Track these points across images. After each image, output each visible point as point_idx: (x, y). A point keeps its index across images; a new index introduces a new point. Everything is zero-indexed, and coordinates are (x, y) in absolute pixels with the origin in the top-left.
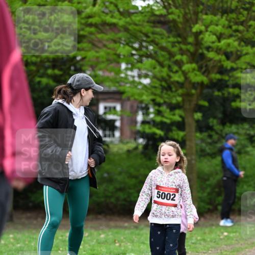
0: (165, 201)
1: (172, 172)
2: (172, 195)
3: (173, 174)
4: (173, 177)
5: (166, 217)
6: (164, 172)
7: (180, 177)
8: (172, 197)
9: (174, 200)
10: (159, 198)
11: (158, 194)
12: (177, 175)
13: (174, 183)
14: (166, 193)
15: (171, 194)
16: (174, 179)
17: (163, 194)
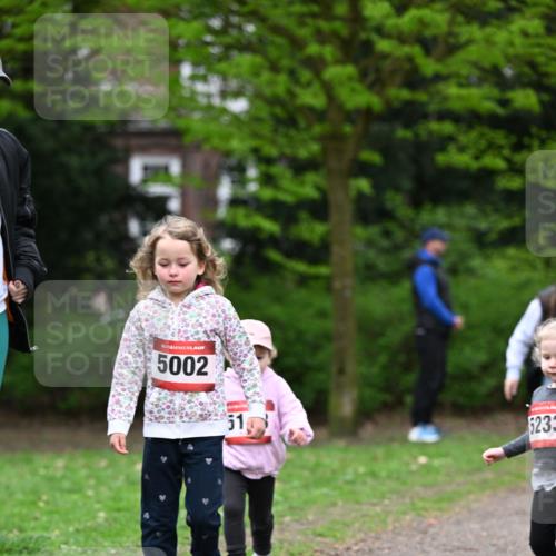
0: (181, 378)
1: (189, 298)
2: (199, 361)
3: (194, 301)
4: (194, 311)
5: (185, 419)
6: (168, 301)
7: (212, 307)
8: (198, 366)
9: (206, 374)
10: (164, 371)
11: (160, 362)
12: (203, 303)
13: (201, 325)
14: (183, 357)
15: (196, 357)
16: (199, 315)
17: (175, 361)
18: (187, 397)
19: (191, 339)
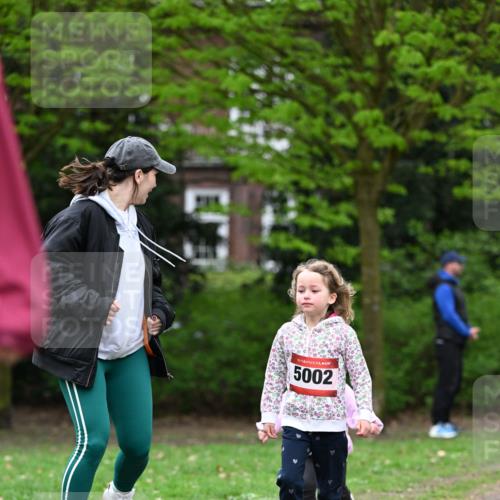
0: (311, 386)
1: (321, 325)
2: (325, 373)
3: (324, 328)
4: (323, 334)
5: (315, 417)
6: (304, 325)
7: (337, 332)
8: (324, 377)
9: (331, 383)
10: (298, 379)
11: (296, 372)
12: (331, 329)
13: (326, 346)
14: (312, 370)
15: (323, 370)
16: (326, 338)
17: (307, 372)
18: (316, 400)
19: (318, 356)
